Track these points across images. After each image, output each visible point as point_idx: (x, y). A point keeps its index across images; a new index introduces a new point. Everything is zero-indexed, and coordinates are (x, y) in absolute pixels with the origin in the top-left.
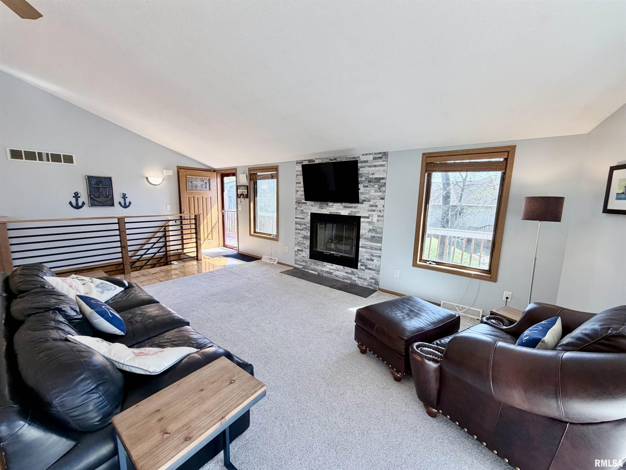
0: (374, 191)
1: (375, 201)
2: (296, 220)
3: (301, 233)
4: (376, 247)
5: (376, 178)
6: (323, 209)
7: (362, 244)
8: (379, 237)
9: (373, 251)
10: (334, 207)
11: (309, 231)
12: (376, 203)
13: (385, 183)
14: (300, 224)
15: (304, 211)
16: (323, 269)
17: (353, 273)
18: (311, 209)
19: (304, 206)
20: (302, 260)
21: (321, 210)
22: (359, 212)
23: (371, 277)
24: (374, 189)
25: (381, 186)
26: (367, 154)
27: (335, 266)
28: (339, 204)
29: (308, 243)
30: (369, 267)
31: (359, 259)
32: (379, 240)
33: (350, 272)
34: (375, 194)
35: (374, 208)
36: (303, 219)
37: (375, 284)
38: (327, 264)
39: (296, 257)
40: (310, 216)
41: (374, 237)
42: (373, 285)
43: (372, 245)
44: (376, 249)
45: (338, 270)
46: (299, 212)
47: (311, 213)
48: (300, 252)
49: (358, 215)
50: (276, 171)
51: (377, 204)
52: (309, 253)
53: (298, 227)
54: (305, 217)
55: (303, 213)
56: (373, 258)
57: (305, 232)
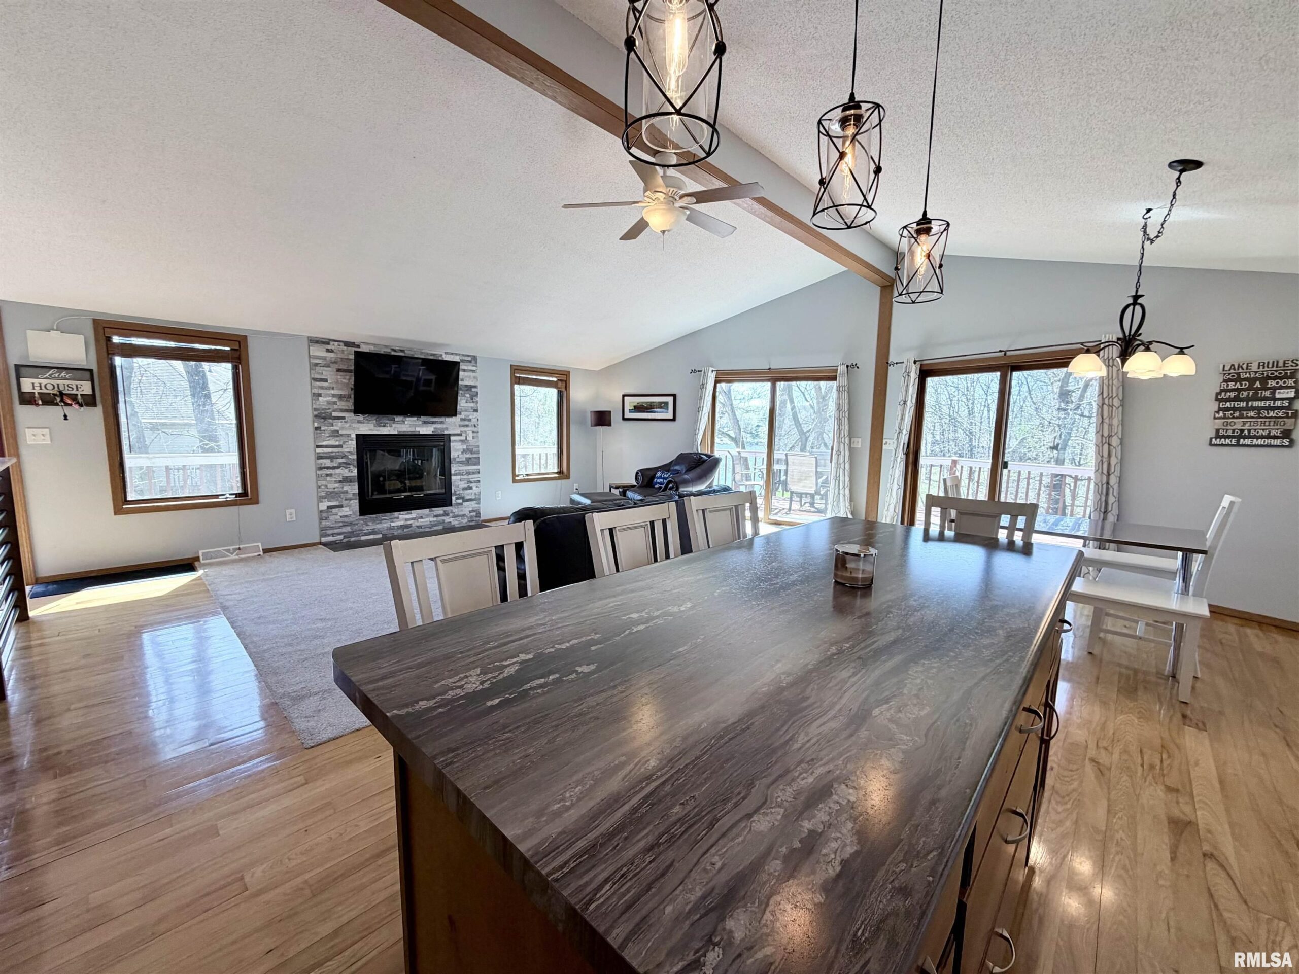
0: (468, 401)
1: (467, 413)
2: (319, 450)
3: (336, 474)
4: (474, 471)
6: (384, 426)
7: (455, 471)
8: (476, 458)
9: (470, 477)
10: (406, 422)
11: (354, 466)
12: (468, 416)
13: (477, 393)
14: (331, 458)
15: (340, 432)
16: (393, 524)
17: (446, 514)
18: (358, 428)
19: (338, 425)
20: (341, 524)
21: (381, 428)
22: (447, 429)
23: (471, 509)
24: (469, 398)
25: (473, 396)
27: (415, 513)
28: (415, 419)
29: (354, 489)
30: (468, 497)
31: (453, 492)
32: (476, 461)
33: (441, 513)
34: (469, 405)
35: (467, 423)
36: (340, 446)
37: (476, 517)
38: (399, 514)
39: (324, 523)
40: (355, 440)
41: (470, 458)
42: (474, 520)
43: (468, 470)
44: (474, 473)
46: (326, 435)
47: (357, 436)
48: (334, 511)
49: (446, 432)
50: (237, 346)
51: (470, 417)
52: (358, 507)
53: (327, 463)
54: (344, 443)
55: (337, 436)
56: (471, 485)
57: (346, 471)
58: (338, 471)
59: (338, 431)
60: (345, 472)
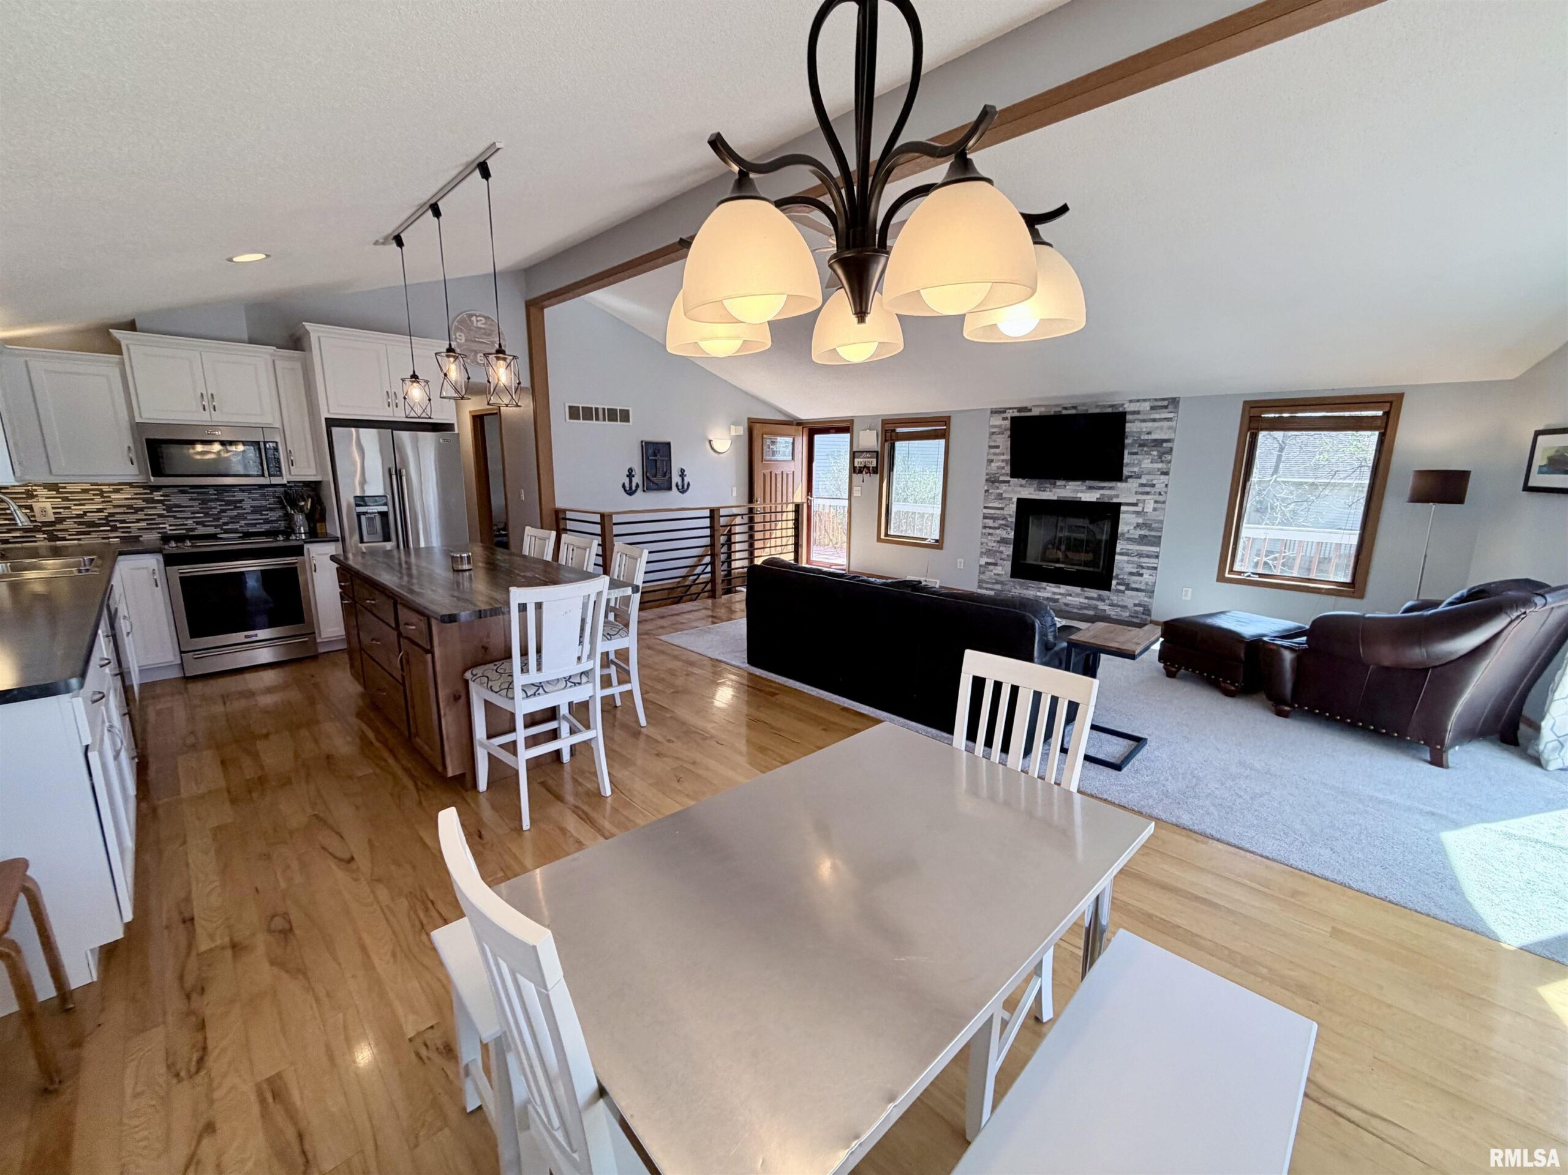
0: (1150, 460)
1: (1150, 477)
2: (985, 511)
3: (995, 534)
4: (1148, 553)
5: (1155, 440)
6: (1044, 491)
7: (1122, 549)
8: (1154, 536)
9: (1142, 560)
10: (1067, 487)
11: (1012, 529)
12: (1152, 480)
13: (1171, 449)
14: (994, 519)
15: (1004, 496)
16: (1039, 594)
17: (1100, 599)
18: (1020, 492)
19: (1004, 488)
20: (994, 581)
21: (1041, 493)
22: (1117, 496)
23: (1137, 602)
24: (1150, 457)
25: (1164, 453)
26: (1138, 401)
27: (1063, 589)
28: (1079, 483)
29: (1008, 550)
30: (1134, 586)
31: (1114, 574)
32: (1156, 541)
33: (1095, 596)
34: (1151, 466)
35: (1148, 489)
36: (1002, 509)
37: (1143, 614)
38: (1047, 586)
39: (981, 576)
40: (1015, 503)
41: (1146, 536)
42: (1140, 616)
43: (1142, 550)
44: (1148, 556)
45: (1070, 595)
46: (993, 498)
47: (1019, 500)
48: (991, 567)
49: (1115, 500)
50: (946, 425)
51: (1154, 482)
52: (1010, 569)
53: (990, 523)
54: (1006, 505)
55: (1001, 499)
56: (1142, 571)
57: (1004, 532)
58: (998, 531)
59: (1001, 494)
60: (1002, 533)
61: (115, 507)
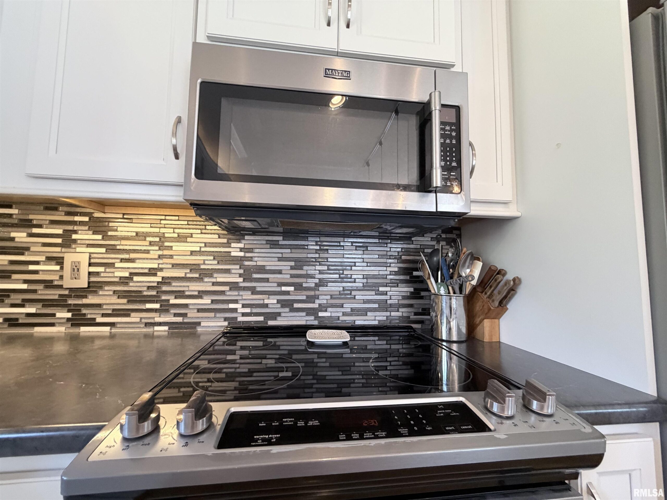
61: (174, 266)
